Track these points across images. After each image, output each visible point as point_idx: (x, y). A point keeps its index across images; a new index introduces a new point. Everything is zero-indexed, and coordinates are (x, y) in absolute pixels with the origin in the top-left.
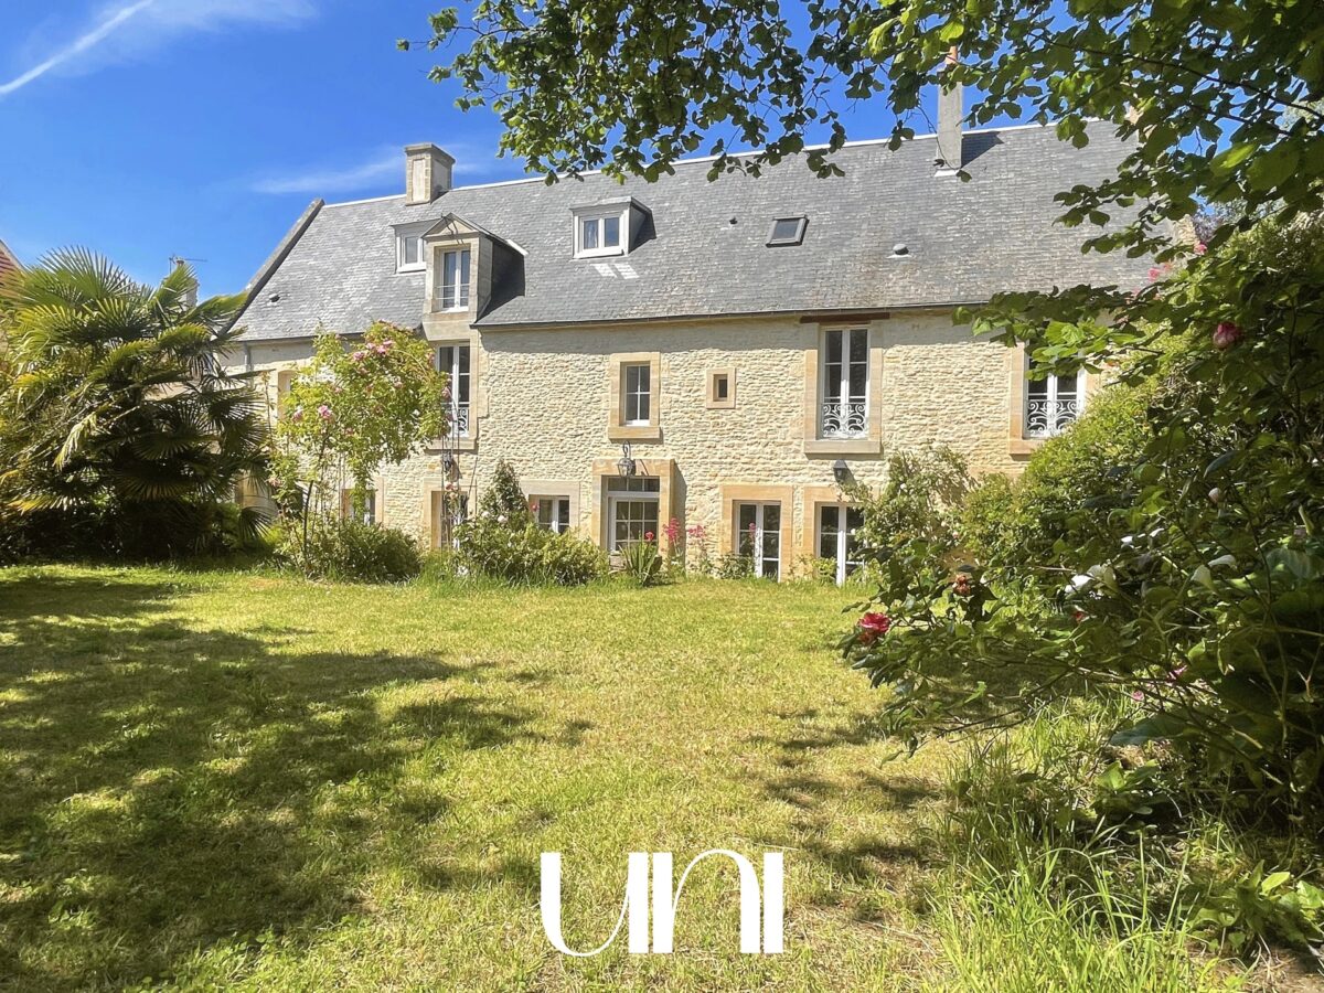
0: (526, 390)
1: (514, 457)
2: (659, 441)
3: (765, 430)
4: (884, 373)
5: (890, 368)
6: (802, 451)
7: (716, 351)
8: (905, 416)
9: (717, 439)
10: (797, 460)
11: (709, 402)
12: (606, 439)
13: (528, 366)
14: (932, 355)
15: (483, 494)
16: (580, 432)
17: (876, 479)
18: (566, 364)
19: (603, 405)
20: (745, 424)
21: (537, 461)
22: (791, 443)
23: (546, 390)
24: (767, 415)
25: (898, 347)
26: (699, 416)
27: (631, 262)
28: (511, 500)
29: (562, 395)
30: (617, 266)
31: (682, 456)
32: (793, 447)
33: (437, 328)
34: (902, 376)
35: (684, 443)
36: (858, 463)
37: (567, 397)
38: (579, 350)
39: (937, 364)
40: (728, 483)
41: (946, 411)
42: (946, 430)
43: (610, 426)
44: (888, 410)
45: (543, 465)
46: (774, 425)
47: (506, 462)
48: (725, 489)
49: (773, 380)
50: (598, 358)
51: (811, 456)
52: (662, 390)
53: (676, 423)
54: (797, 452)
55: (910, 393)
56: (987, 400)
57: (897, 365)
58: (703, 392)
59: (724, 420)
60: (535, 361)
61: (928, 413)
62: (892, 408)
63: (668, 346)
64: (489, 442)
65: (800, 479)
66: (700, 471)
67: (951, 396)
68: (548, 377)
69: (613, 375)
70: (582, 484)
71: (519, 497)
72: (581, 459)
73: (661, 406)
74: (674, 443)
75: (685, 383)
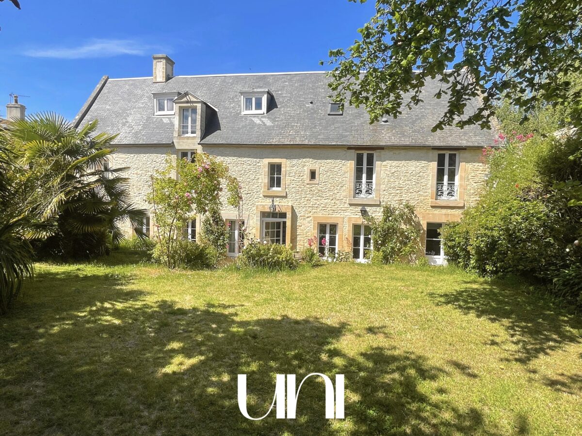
2: (286, 197)
3: (332, 194)
4: (382, 172)
5: (384, 170)
6: (348, 202)
7: (311, 160)
8: (390, 189)
9: (311, 197)
10: (345, 206)
11: (308, 181)
12: (261, 196)
14: (401, 165)
15: (203, 219)
16: (249, 192)
17: (378, 215)
18: (243, 162)
19: (260, 181)
20: (323, 191)
22: (342, 199)
23: (234, 173)
24: (332, 188)
25: (387, 162)
26: (303, 187)
27: (269, 118)
28: (217, 221)
29: (241, 176)
30: (263, 119)
31: (296, 204)
32: (344, 201)
33: (181, 143)
34: (389, 173)
35: (296, 198)
36: (370, 208)
37: (243, 177)
38: (249, 156)
39: (403, 169)
40: (316, 215)
41: (405, 188)
42: (406, 196)
43: (263, 190)
44: (383, 187)
46: (336, 192)
48: (314, 217)
49: (336, 173)
50: (258, 160)
51: (351, 205)
52: (287, 175)
53: (293, 190)
54: (345, 203)
55: (392, 180)
56: (422, 184)
57: (387, 169)
58: (305, 177)
59: (314, 188)
60: (228, 160)
61: (399, 188)
62: (385, 186)
63: (290, 156)
65: (346, 214)
66: (304, 210)
67: (408, 182)
68: (235, 168)
69: (265, 168)
70: (250, 215)
71: (221, 220)
72: (250, 204)
73: (286, 182)
74: (292, 198)
75: (297, 172)
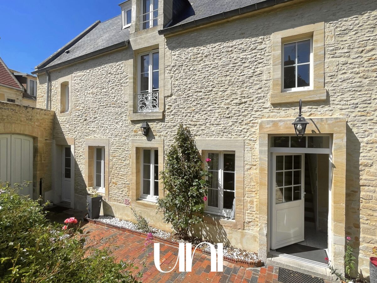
0: (198, 73)
1: (190, 123)
2: (326, 102)
12: (268, 104)
13: (200, 55)
15: (168, 149)
16: (243, 100)
18: (230, 49)
21: (207, 125)
23: (215, 71)
28: (189, 154)
29: (228, 73)
31: (354, 114)
33: (138, 41)
35: (356, 102)
37: (232, 74)
38: (242, 35)
43: (271, 94)
45: (213, 128)
47: (184, 127)
50: (259, 39)
52: (327, 56)
53: (345, 85)
60: (205, 51)
63: (334, 15)
64: (172, 113)
68: (216, 61)
69: (274, 50)
70: (247, 141)
71: (194, 152)
72: (245, 122)
73: (327, 70)
74: (342, 103)
75: (356, 45)
